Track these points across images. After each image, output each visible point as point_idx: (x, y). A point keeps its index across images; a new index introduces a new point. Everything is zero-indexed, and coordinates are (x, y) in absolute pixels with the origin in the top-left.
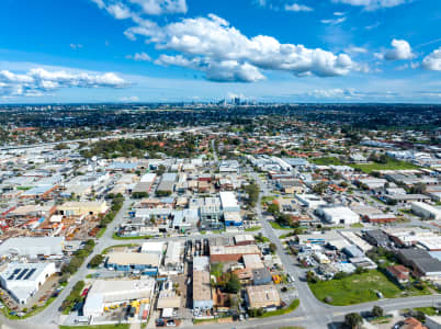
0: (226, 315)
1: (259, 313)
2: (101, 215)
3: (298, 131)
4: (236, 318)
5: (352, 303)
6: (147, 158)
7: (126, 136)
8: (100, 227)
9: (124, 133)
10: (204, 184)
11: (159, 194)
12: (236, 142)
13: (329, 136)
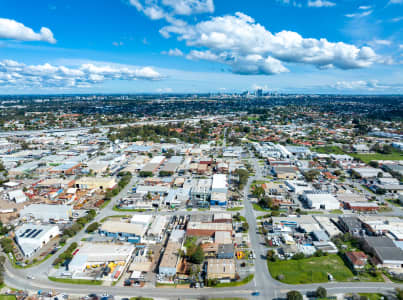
0: (185, 282)
1: (213, 283)
2: (109, 189)
3: (310, 120)
4: (193, 285)
5: (301, 282)
6: (162, 142)
7: (151, 123)
8: (105, 199)
9: (150, 120)
10: (203, 167)
11: (162, 174)
12: (246, 130)
13: (338, 127)
